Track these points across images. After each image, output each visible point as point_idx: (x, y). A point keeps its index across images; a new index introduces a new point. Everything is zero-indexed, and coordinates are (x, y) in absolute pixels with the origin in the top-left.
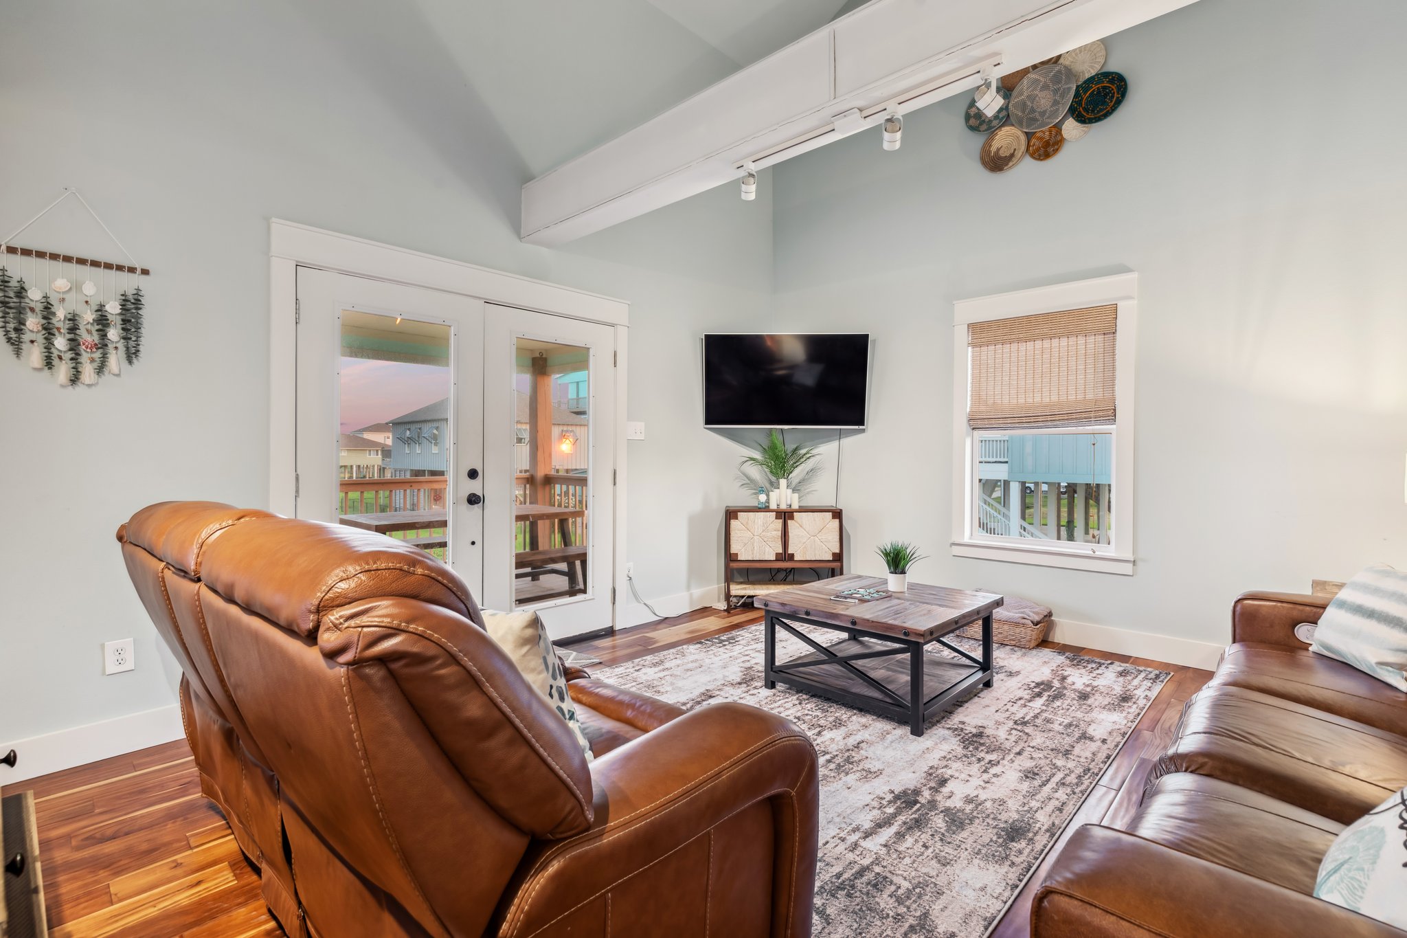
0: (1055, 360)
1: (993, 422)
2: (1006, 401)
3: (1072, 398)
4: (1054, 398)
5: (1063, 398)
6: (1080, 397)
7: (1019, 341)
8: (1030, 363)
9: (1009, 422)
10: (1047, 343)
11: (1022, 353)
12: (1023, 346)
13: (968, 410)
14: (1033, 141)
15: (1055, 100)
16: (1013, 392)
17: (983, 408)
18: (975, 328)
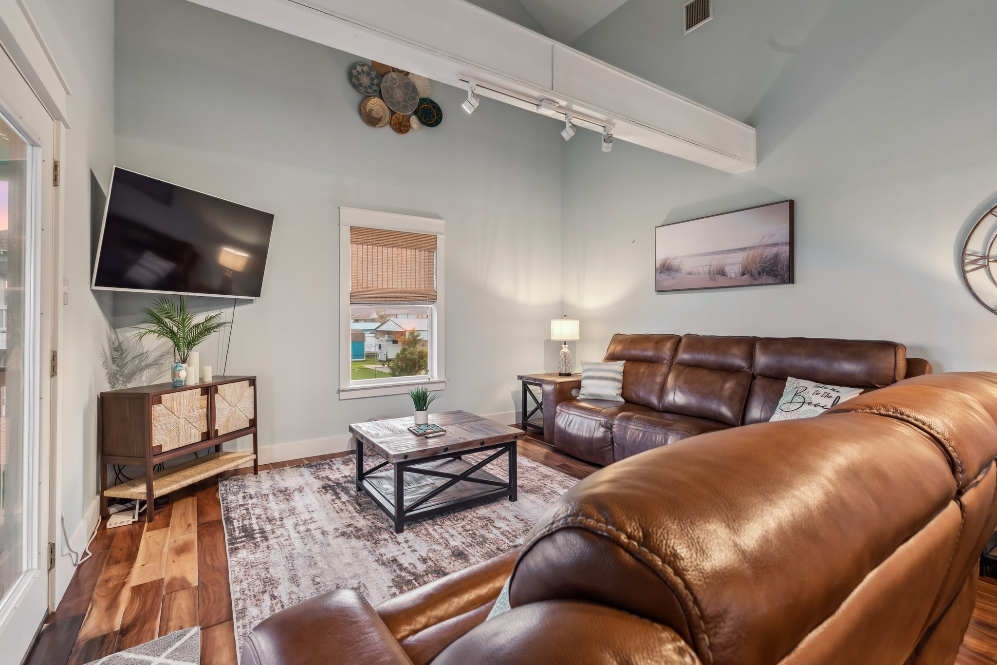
0: (404, 262)
1: (368, 300)
2: (375, 285)
3: (413, 287)
4: (404, 286)
5: (409, 287)
6: (418, 287)
7: (383, 245)
8: (390, 262)
9: (378, 300)
10: (399, 251)
11: (385, 255)
12: (385, 250)
13: (350, 290)
14: (394, 117)
15: (405, 99)
16: (380, 280)
17: (360, 289)
18: (355, 231)
